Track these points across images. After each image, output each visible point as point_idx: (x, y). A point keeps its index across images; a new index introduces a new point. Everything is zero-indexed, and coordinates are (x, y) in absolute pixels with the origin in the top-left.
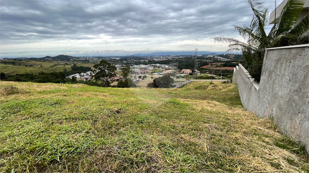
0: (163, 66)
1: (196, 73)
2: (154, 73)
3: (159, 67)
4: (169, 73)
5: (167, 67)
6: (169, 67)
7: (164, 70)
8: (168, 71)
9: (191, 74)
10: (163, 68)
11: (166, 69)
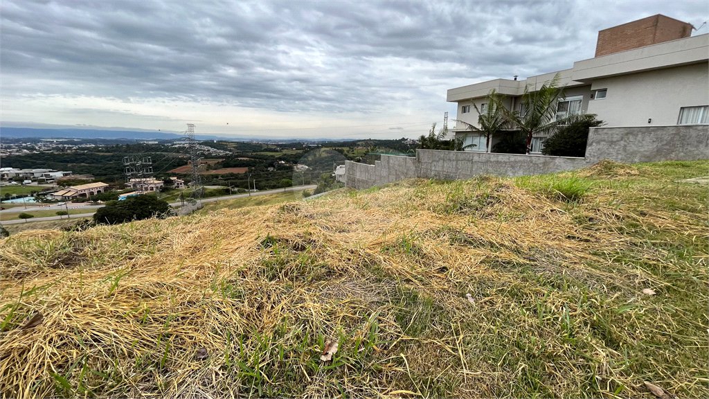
0: (36, 175)
1: (176, 185)
2: (9, 199)
3: (20, 179)
4: (86, 192)
5: (59, 175)
6: (66, 175)
7: (55, 185)
8: (79, 187)
9: (163, 190)
10: (41, 181)
11: (62, 184)
